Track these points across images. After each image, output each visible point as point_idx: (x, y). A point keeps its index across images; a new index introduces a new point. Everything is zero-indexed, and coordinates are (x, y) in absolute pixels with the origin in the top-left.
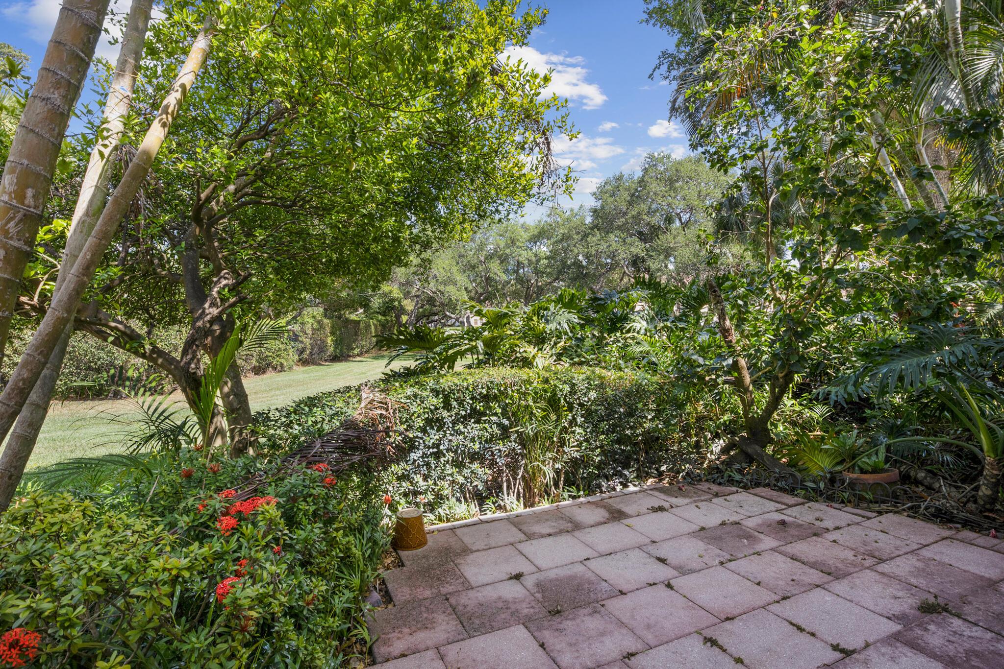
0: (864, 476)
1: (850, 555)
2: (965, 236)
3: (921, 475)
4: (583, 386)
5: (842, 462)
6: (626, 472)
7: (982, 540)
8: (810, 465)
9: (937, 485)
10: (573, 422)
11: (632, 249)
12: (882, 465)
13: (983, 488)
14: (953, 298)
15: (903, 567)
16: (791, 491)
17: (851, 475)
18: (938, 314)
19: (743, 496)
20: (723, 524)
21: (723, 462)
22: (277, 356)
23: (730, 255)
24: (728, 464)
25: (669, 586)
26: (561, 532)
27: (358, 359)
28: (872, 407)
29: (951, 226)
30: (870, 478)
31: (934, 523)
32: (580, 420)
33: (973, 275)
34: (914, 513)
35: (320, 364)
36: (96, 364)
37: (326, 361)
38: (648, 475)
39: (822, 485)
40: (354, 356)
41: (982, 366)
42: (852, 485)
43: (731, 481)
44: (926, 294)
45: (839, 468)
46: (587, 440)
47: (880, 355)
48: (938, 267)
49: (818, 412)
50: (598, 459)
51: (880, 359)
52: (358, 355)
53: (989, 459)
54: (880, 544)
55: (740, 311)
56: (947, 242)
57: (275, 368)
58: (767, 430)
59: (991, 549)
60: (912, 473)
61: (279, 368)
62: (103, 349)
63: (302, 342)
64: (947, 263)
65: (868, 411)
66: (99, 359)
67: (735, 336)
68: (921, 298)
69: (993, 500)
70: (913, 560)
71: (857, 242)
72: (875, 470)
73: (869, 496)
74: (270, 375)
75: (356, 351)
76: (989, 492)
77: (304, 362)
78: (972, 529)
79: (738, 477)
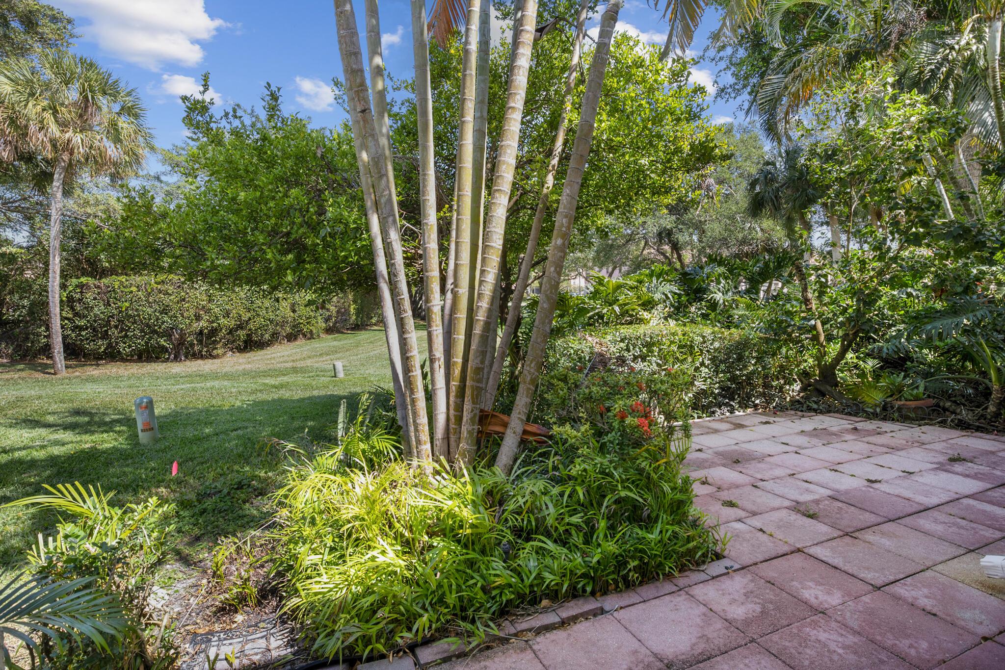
0: (908, 403)
1: (904, 442)
2: (989, 239)
3: (948, 404)
4: (710, 338)
5: (891, 396)
6: (732, 403)
7: (988, 436)
8: (867, 399)
9: (958, 411)
10: (702, 364)
11: (662, 221)
12: (921, 395)
13: (991, 407)
14: (978, 279)
15: (938, 446)
16: (856, 415)
17: (899, 403)
18: (968, 290)
19: (820, 417)
20: (815, 429)
21: (802, 397)
22: (308, 323)
23: (758, 229)
24: (807, 398)
25: (796, 453)
26: (708, 433)
27: (375, 328)
28: (911, 360)
29: (979, 232)
30: (913, 404)
31: (957, 429)
32: (707, 362)
33: (992, 263)
34: (943, 424)
35: (342, 333)
36: (160, 328)
37: (348, 329)
38: (747, 407)
39: (878, 410)
40: (371, 325)
41: (997, 331)
42: (900, 409)
43: (810, 409)
44: (959, 276)
45: (889, 400)
46: (710, 378)
47: (926, 317)
48: (969, 258)
49: (870, 364)
50: (717, 391)
51: (926, 320)
52: (375, 325)
53: (996, 387)
54: (922, 438)
55: (821, 287)
56: (977, 243)
57: (305, 335)
58: (834, 374)
59: (994, 440)
60: (941, 404)
61: (309, 335)
62: (166, 314)
63: (328, 310)
64: (976, 256)
65: (909, 363)
66: (163, 322)
67: (814, 305)
68: (956, 279)
69: (997, 415)
70: (944, 444)
71: (916, 240)
72: (917, 398)
73: (913, 415)
74: (301, 341)
75: (374, 321)
76: (994, 409)
77: (329, 331)
78: (982, 432)
79: (815, 406)
